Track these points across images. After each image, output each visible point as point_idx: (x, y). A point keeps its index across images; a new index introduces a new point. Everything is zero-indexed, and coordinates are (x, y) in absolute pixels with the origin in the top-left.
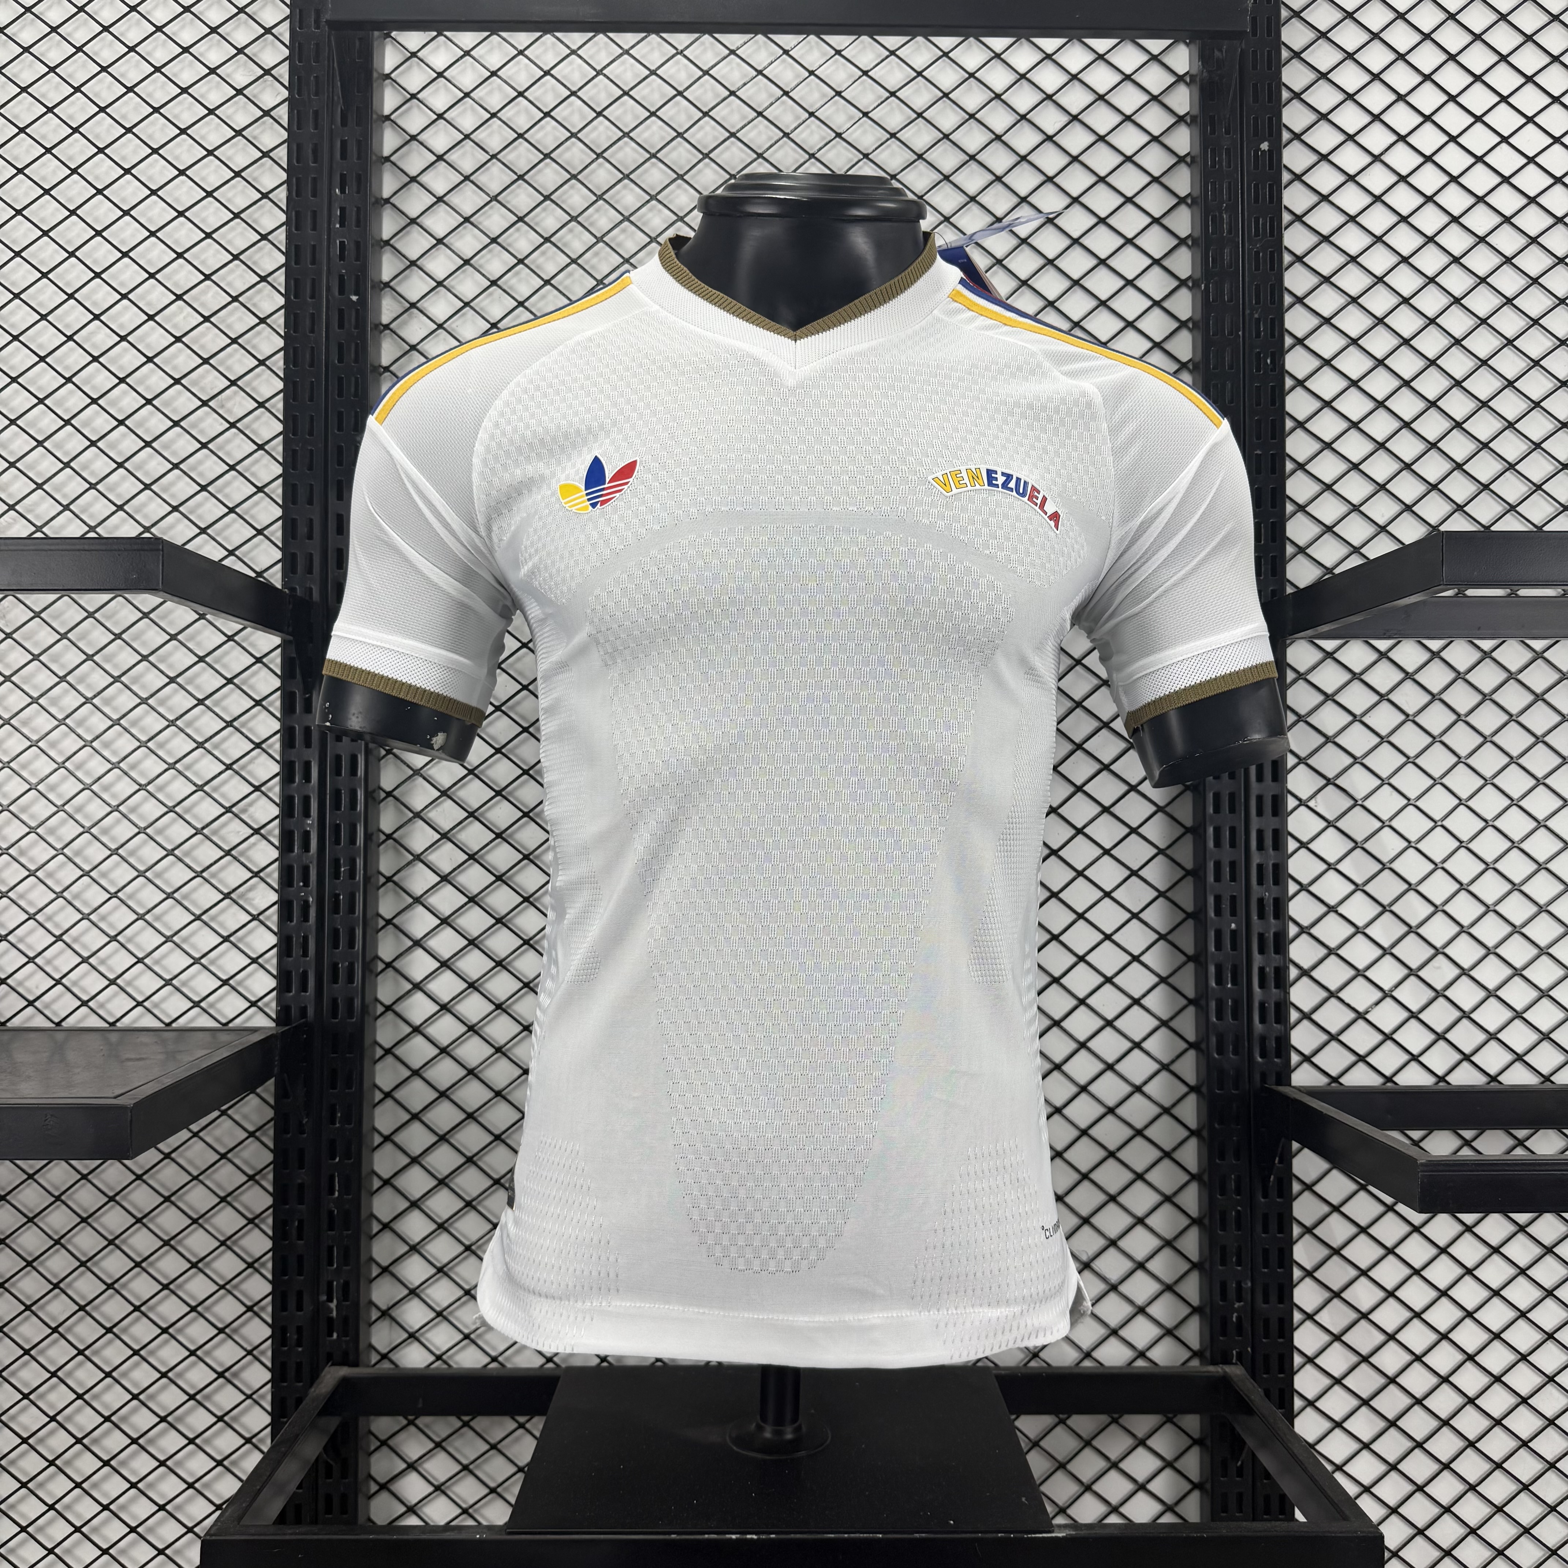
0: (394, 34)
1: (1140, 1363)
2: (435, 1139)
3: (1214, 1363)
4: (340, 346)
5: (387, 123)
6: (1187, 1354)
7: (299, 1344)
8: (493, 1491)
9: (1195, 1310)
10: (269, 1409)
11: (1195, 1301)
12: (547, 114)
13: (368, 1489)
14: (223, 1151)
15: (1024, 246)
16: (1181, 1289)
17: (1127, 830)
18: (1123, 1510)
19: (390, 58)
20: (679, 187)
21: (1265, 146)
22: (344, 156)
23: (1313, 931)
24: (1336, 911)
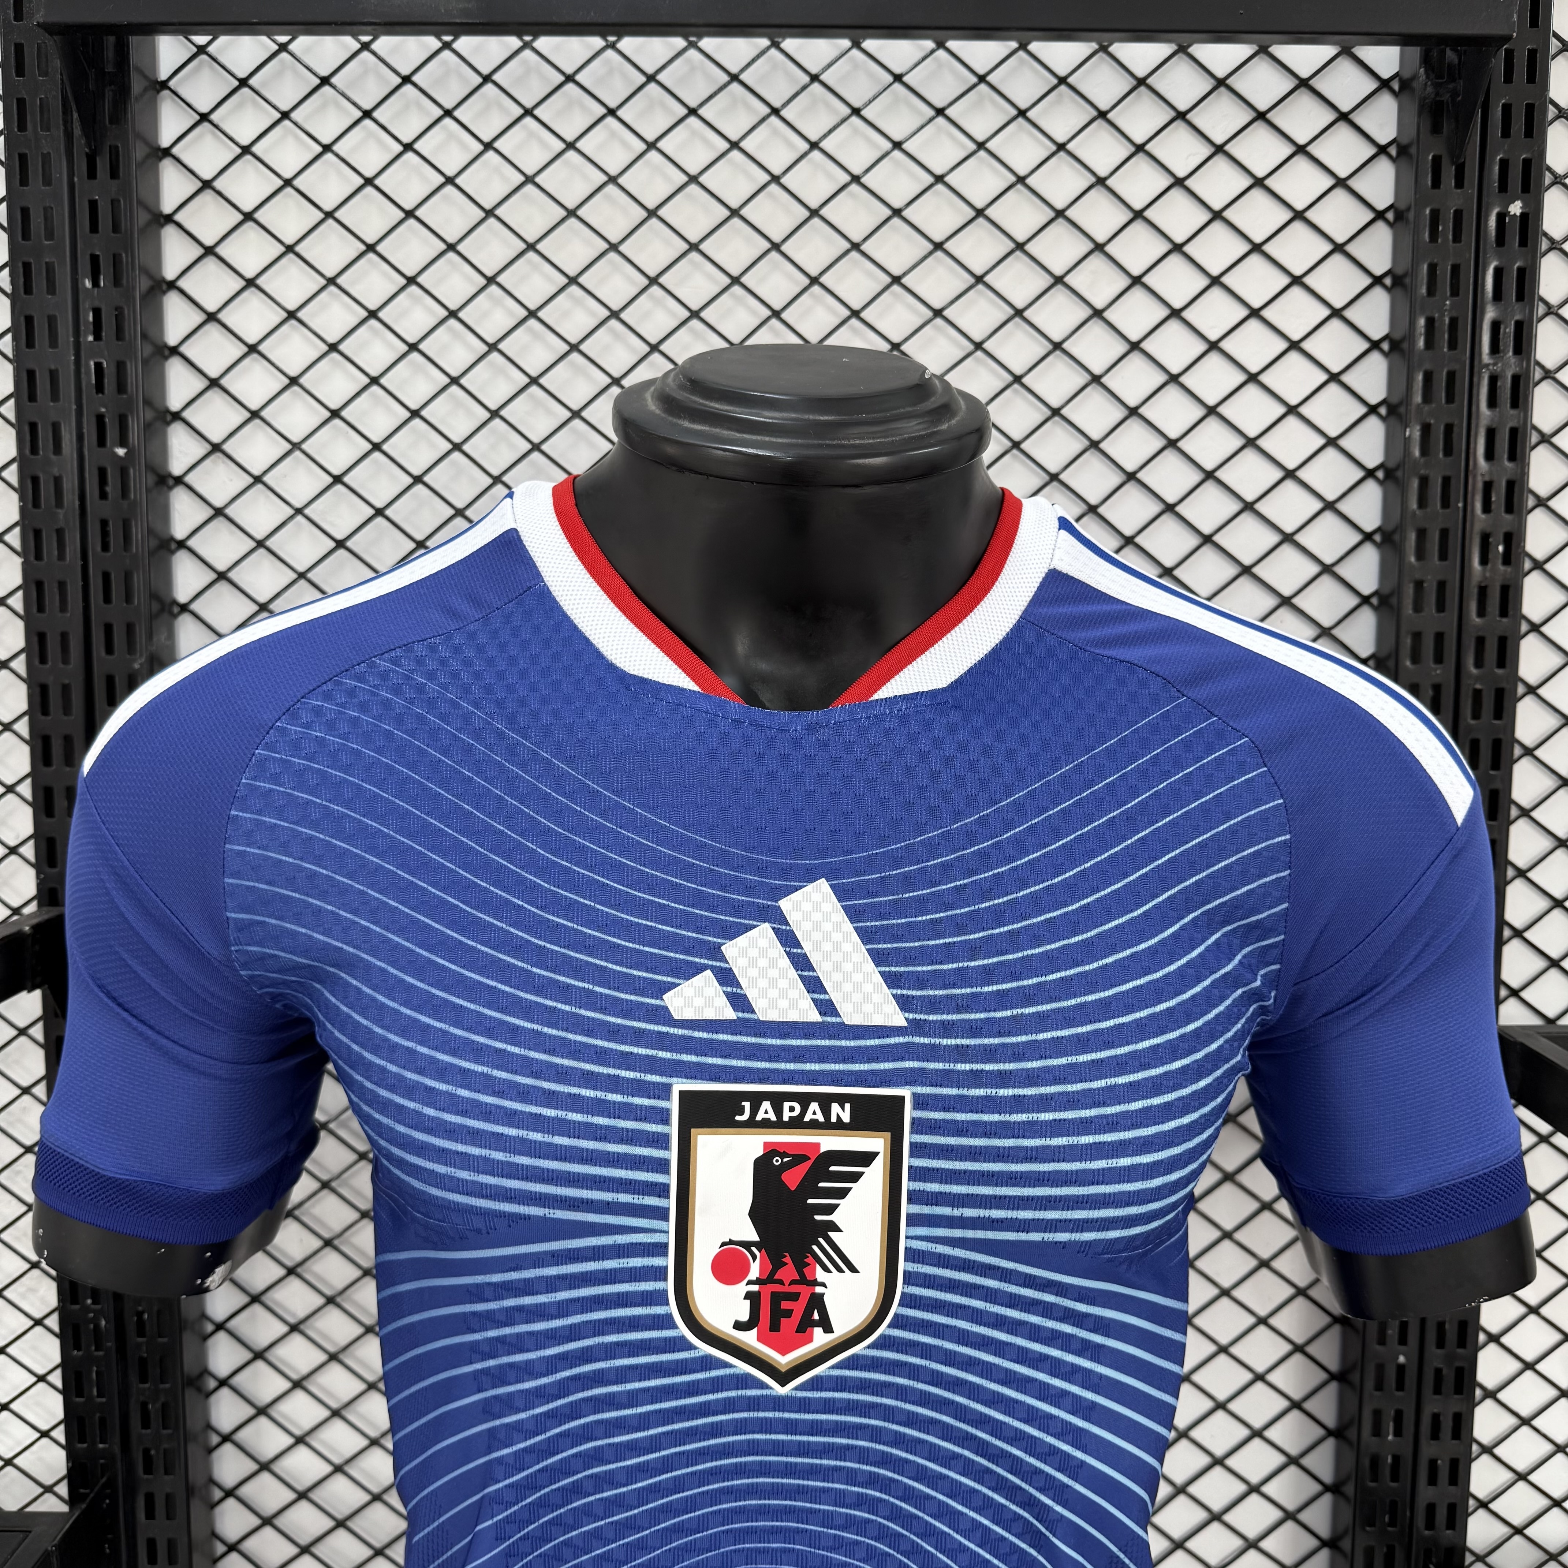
4: (102, 525)
5: (168, 160)
12: (408, 147)
15: (1136, 353)
19: (165, 57)
20: (611, 263)
21: (1516, 208)
22: (93, 226)
23: (1504, 1340)
24: (1538, 1314)
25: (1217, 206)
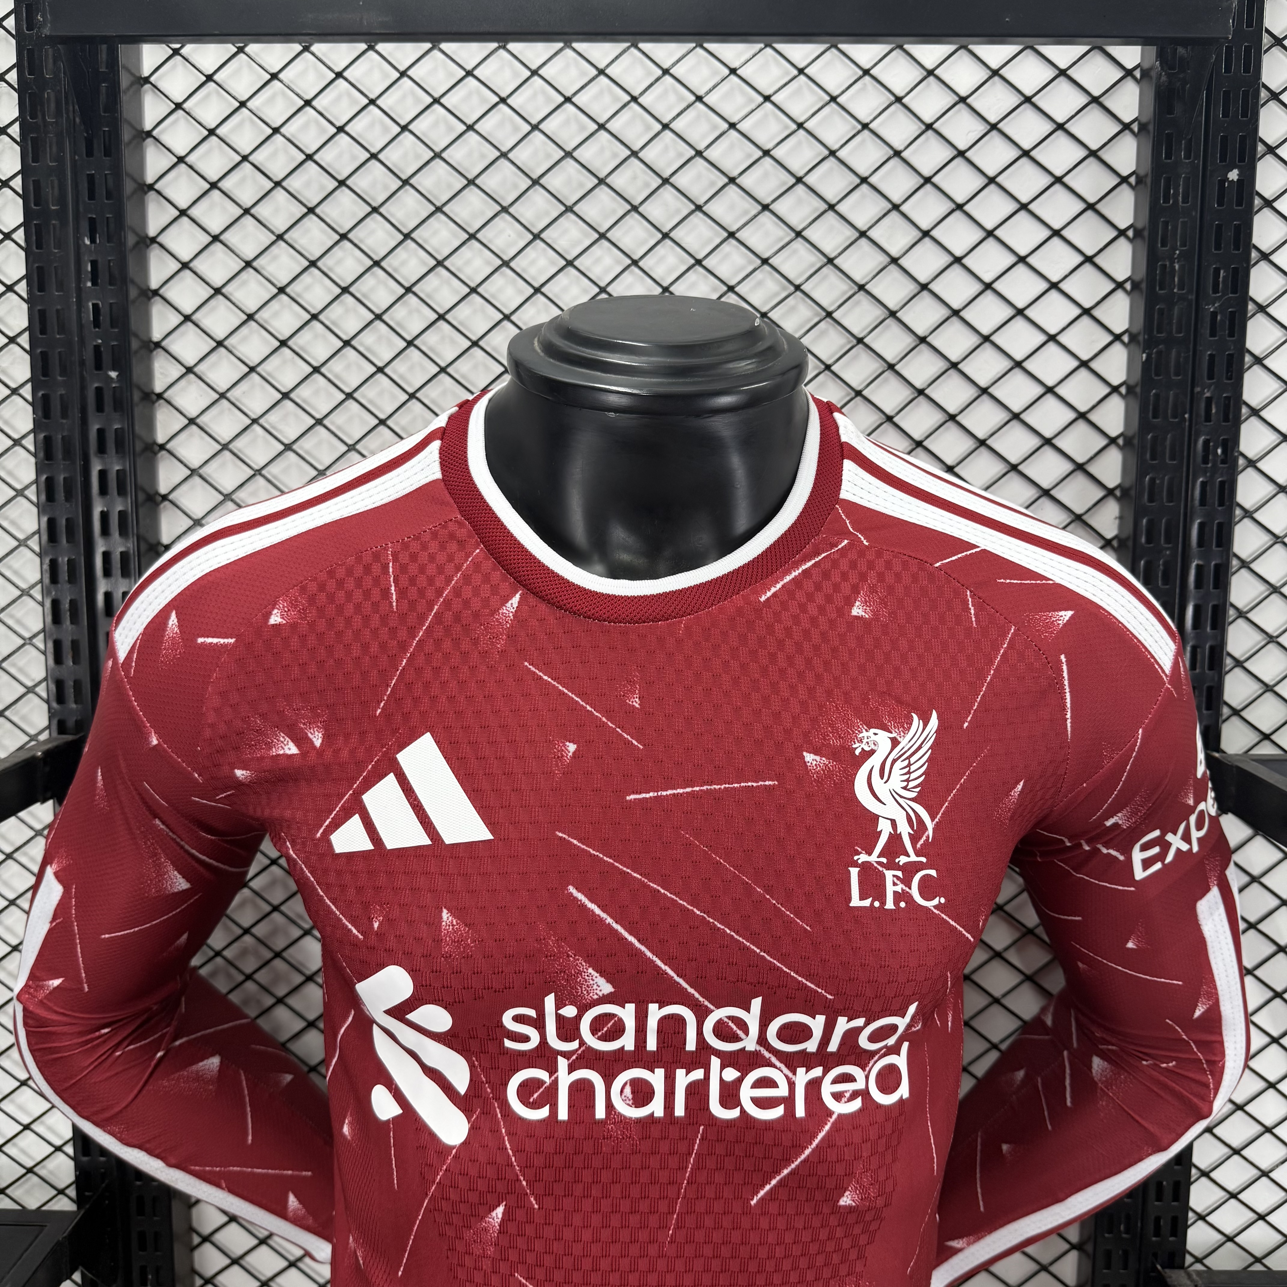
4: (100, 432)
5: (150, 140)
12: (340, 129)
15: (925, 293)
17: (1020, 978)
19: (148, 58)
22: (91, 195)
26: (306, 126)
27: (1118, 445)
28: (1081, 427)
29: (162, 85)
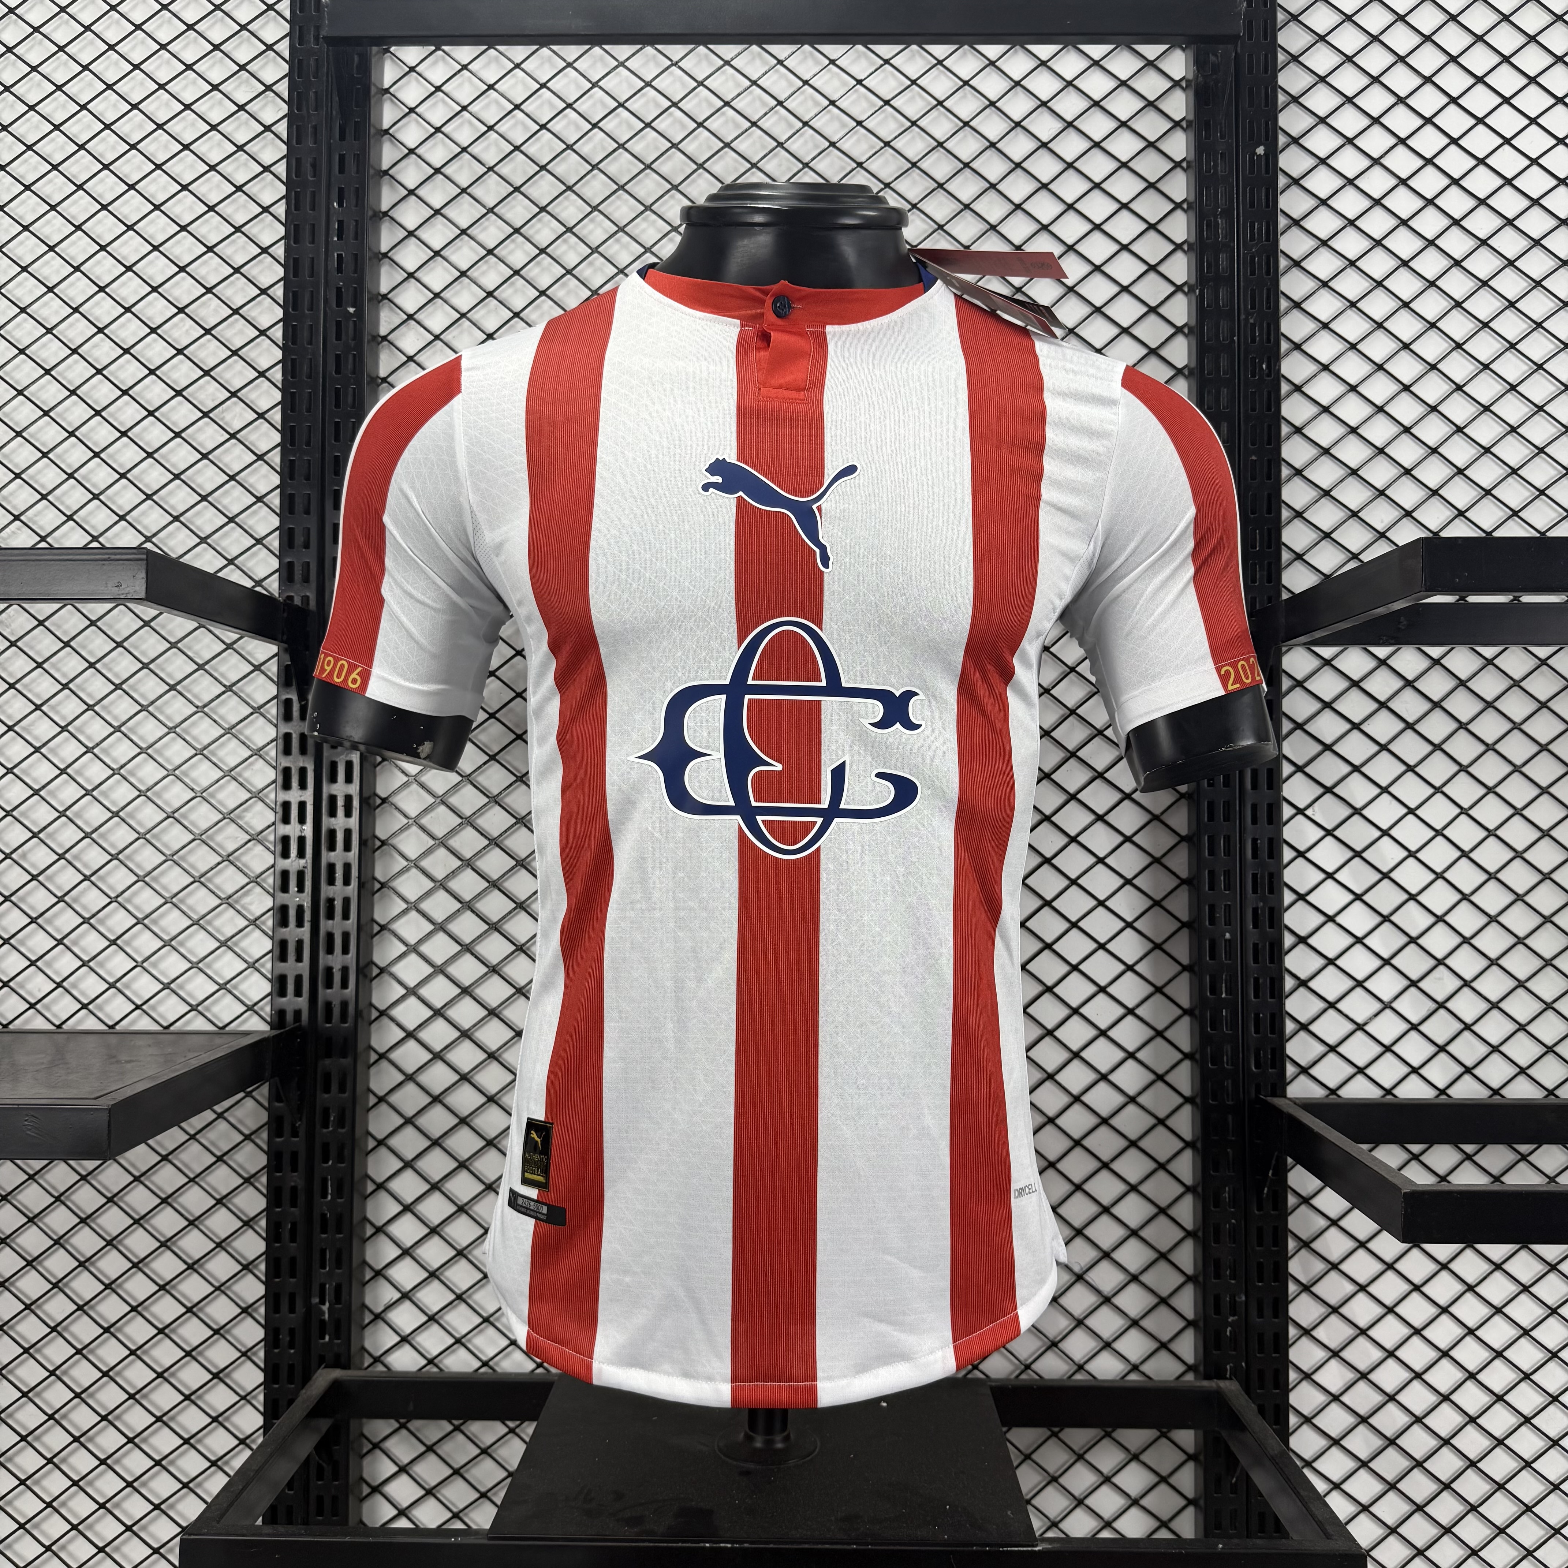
0: (393, 49)
1: (1133, 1377)
2: (428, 1143)
3: (1207, 1377)
4: (338, 357)
5: (386, 137)
6: (1181, 1368)
7: (291, 1346)
8: (484, 1495)
9: (1190, 1323)
10: (262, 1409)
11: (1190, 1314)
12: (543, 127)
13: (361, 1493)
14: (219, 1154)
16: (1175, 1302)
17: (1120, 839)
18: (1117, 1525)
19: (389, 73)
20: (672, 197)
21: (1260, 150)
22: (342, 170)
23: (1311, 941)
24: (1334, 921)
25: (1069, 159)
26: (515, 125)
27: (1184, 375)
28: (1153, 361)
29: (400, 95)
